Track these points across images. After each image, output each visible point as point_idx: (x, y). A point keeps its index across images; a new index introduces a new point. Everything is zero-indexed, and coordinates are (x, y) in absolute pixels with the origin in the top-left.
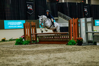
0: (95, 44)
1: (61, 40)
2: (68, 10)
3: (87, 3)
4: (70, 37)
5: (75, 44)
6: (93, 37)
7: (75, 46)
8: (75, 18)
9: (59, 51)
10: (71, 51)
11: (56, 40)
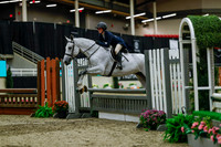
0: (95, 115)
1: (20, 105)
2: (36, 40)
3: (78, 25)
4: (40, 99)
5: (50, 116)
6: (92, 99)
7: (52, 120)
8: (52, 57)
9: (16, 130)
10: (42, 129)
11: (8, 105)
